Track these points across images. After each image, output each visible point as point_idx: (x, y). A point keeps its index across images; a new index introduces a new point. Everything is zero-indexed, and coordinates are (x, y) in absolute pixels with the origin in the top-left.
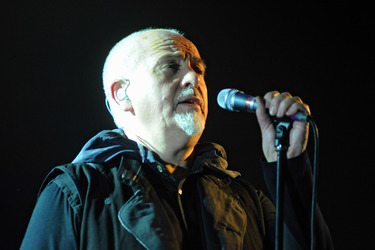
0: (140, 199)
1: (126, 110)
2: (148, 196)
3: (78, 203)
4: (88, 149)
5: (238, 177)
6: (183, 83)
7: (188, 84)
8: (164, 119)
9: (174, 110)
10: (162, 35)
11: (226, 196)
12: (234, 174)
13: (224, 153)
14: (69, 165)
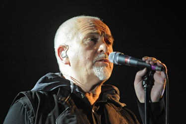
0: (68, 113)
1: (66, 64)
2: (73, 111)
3: (33, 116)
4: (40, 83)
5: (125, 106)
6: (99, 50)
7: (101, 51)
8: (87, 70)
9: (93, 65)
10: (89, 21)
11: (120, 116)
12: (123, 105)
13: (118, 92)
14: (28, 91)
